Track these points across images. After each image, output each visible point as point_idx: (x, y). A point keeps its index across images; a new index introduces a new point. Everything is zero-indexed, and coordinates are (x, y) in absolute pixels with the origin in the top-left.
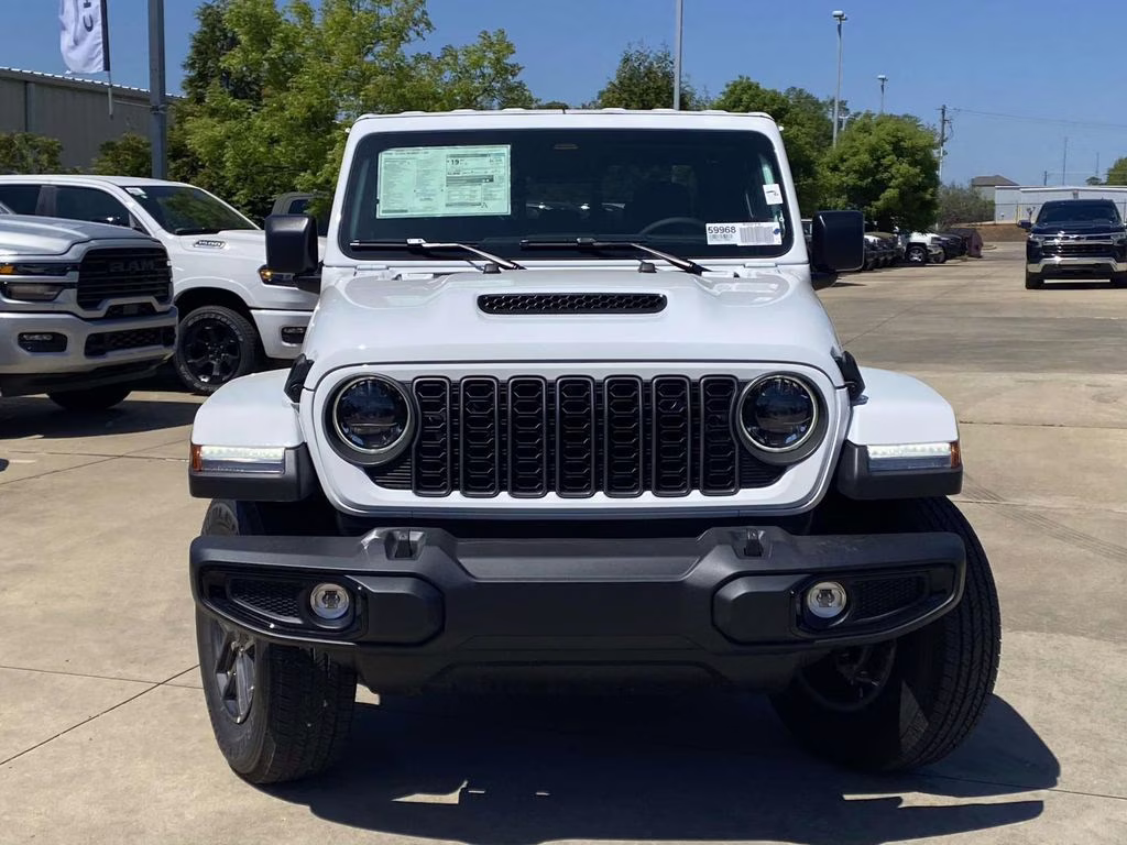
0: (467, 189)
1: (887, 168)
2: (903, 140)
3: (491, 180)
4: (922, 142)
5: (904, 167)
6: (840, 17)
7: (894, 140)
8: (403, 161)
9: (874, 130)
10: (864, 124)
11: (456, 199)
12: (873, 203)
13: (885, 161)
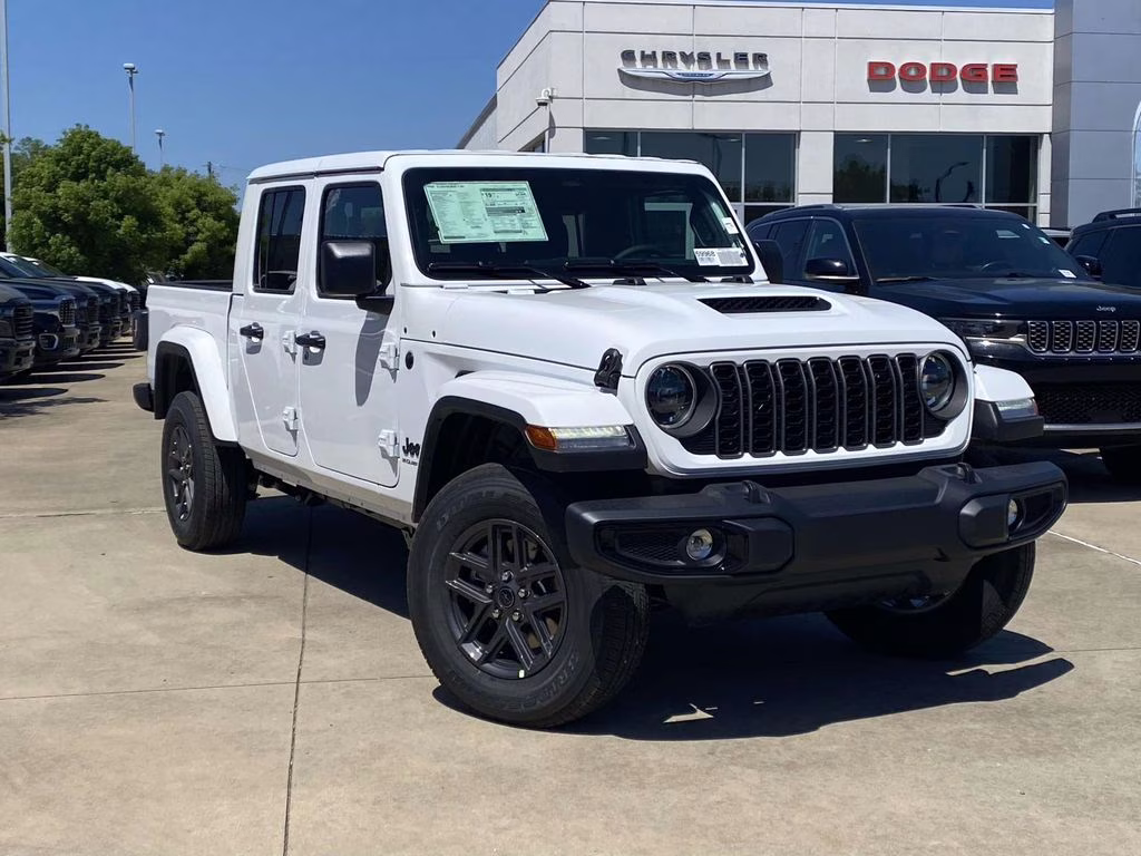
0: (507, 219)
1: (193, 222)
2: (205, 194)
3: (523, 211)
4: (224, 198)
5: (208, 221)
6: (131, 69)
7: (196, 194)
8: (445, 193)
9: (175, 183)
10: (165, 178)
11: (501, 227)
12: (182, 256)
13: (190, 215)
